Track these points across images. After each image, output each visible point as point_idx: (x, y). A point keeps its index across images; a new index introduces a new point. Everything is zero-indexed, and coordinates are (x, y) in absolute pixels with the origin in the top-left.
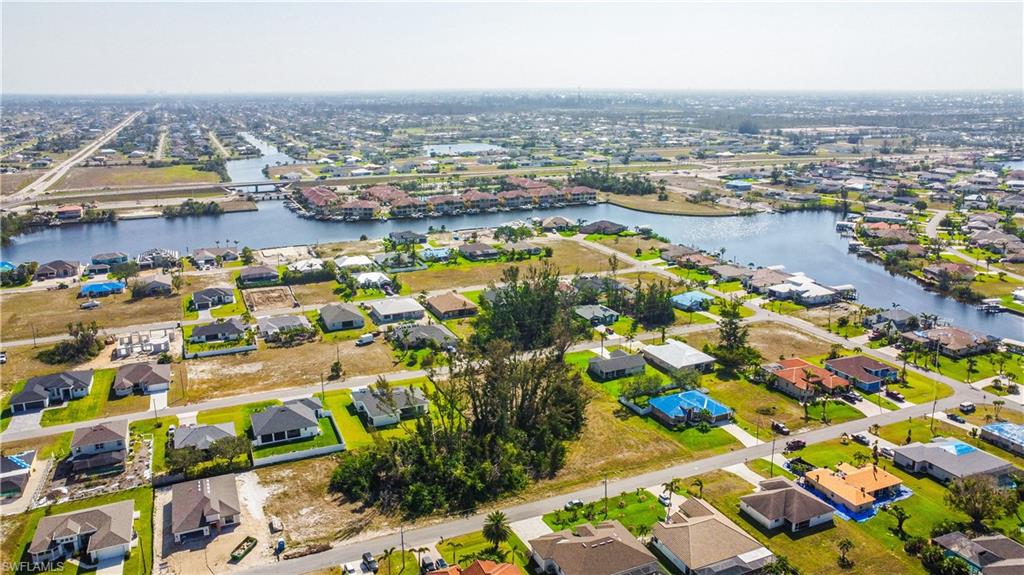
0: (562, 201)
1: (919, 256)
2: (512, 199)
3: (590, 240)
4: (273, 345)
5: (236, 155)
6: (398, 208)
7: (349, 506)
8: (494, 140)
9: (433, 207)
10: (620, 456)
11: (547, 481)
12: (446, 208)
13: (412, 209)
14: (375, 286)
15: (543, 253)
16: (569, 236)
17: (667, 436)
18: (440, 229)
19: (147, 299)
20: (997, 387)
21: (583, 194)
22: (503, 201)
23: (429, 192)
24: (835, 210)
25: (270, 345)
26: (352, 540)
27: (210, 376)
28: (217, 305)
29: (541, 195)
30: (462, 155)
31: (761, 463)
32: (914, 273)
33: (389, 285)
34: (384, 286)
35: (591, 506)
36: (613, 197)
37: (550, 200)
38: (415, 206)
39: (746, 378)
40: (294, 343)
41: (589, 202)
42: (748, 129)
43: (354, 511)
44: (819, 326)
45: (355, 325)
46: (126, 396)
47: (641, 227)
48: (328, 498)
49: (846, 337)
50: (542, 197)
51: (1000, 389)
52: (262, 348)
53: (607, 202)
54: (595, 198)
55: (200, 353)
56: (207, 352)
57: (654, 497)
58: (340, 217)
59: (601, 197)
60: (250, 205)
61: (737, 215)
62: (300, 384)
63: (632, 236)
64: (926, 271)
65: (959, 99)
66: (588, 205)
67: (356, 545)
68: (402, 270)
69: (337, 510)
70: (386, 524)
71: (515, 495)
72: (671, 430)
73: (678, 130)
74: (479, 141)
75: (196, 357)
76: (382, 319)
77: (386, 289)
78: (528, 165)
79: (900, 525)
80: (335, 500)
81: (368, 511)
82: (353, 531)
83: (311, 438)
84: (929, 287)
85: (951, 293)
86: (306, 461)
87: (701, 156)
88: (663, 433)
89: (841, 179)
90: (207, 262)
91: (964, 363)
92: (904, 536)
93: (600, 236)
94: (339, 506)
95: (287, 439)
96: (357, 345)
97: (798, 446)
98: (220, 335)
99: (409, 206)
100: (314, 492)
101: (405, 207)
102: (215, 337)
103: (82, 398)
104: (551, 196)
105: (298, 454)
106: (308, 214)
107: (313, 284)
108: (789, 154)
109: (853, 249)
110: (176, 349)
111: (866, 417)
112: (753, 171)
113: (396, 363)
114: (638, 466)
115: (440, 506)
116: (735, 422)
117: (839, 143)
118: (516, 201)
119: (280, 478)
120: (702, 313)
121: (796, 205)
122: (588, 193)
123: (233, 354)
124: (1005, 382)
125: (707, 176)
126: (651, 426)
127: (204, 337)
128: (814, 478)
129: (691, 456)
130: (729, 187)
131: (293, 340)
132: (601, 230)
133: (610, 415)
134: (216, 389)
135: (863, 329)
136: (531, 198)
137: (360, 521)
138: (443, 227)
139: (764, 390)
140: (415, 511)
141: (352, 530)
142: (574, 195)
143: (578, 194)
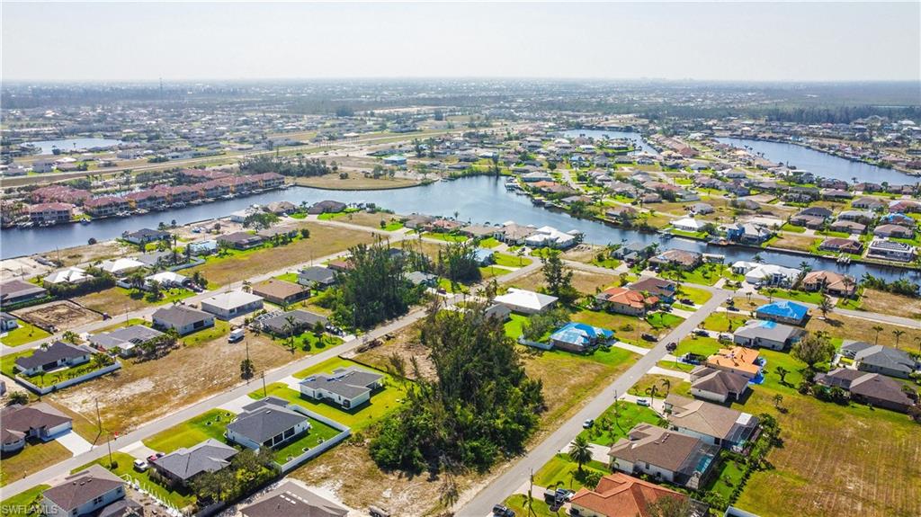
0: (257, 187)
1: (590, 204)
2: (212, 190)
3: (324, 218)
4: (136, 359)
6: (99, 207)
7: (419, 478)
8: (108, 134)
9: (133, 204)
10: (572, 382)
11: (547, 413)
12: (148, 203)
13: (111, 208)
14: (174, 285)
15: (300, 234)
16: (301, 217)
17: (585, 360)
18: (171, 225)
20: (728, 285)
21: (273, 180)
23: (104, 189)
24: (489, 174)
25: (132, 360)
26: (461, 503)
27: (102, 405)
28: (1, 333)
30: (90, 151)
31: (665, 364)
32: (598, 216)
33: (189, 281)
34: (185, 284)
36: (301, 180)
37: (245, 188)
38: (117, 205)
39: (587, 309)
40: (158, 353)
41: (282, 186)
42: (344, 112)
43: (429, 481)
44: (584, 263)
45: (205, 325)
46: (22, 449)
47: (358, 203)
48: (392, 477)
49: (612, 268)
50: (238, 186)
51: (731, 286)
52: (129, 365)
53: (296, 185)
54: (283, 182)
55: (59, 384)
56: (65, 381)
57: (632, 404)
58: (28, 223)
59: (289, 180)
61: (419, 185)
62: (220, 390)
63: (357, 211)
64: (607, 214)
65: (473, 84)
66: (282, 189)
67: (470, 505)
68: (181, 267)
69: (412, 484)
70: (470, 481)
71: (537, 429)
72: (584, 355)
73: (282, 117)
74: (90, 137)
75: (54, 390)
76: (227, 314)
77: (191, 287)
78: (177, 157)
79: (782, 379)
80: (400, 477)
81: (442, 476)
82: (452, 495)
83: (305, 434)
84: (615, 225)
85: (635, 228)
86: (327, 453)
87: (332, 138)
88: (579, 359)
89: (466, 150)
91: (698, 273)
92: (792, 386)
93: (331, 214)
94: (410, 480)
95: (284, 440)
96: (230, 342)
97: (672, 348)
98: (59, 362)
99: (110, 205)
100: (372, 477)
101: (106, 206)
102: (54, 365)
104: (247, 184)
105: (312, 450)
107: (93, 294)
108: (402, 132)
109: (538, 204)
111: (685, 319)
112: (393, 147)
113: (292, 351)
114: (592, 386)
115: (495, 455)
116: (618, 340)
117: (429, 121)
118: (215, 191)
119: (322, 475)
120: (494, 266)
121: (460, 173)
122: (278, 179)
123: (98, 377)
124: (733, 282)
125: (356, 154)
127: (40, 369)
128: (715, 363)
129: (617, 370)
130: (387, 162)
131: (155, 351)
132: (326, 209)
134: (130, 414)
135: (618, 261)
136: (228, 187)
137: (446, 486)
138: (174, 222)
139: (607, 315)
140: (483, 465)
141: (450, 495)
142: (266, 181)
143: (269, 180)
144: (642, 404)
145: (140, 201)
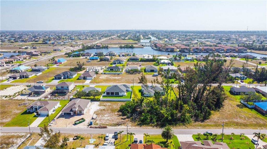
0: (235, 51)
2: (218, 49)
3: (242, 60)
5: (145, 38)
6: (182, 49)
7: (121, 117)
9: (192, 50)
10: (235, 120)
11: (200, 123)
12: (196, 50)
13: (186, 50)
14: (166, 63)
16: (234, 58)
18: (192, 54)
19: (103, 61)
21: (242, 49)
22: (214, 50)
25: (126, 73)
26: (116, 127)
27: (105, 78)
28: (119, 64)
29: (227, 48)
33: (170, 63)
35: (216, 135)
36: (253, 51)
43: (122, 119)
45: (154, 71)
46: (80, 79)
48: (116, 113)
50: (227, 49)
52: (124, 74)
54: (246, 51)
56: (108, 73)
58: (164, 50)
59: (249, 51)
60: (142, 47)
63: (259, 60)
67: (115, 129)
68: (176, 61)
69: (117, 117)
70: (130, 125)
71: (184, 125)
72: (264, 115)
75: (105, 74)
76: (163, 70)
77: (168, 64)
80: (118, 114)
88: (259, 116)
90: (123, 56)
93: (245, 59)
95: (114, 95)
96: (152, 76)
98: (114, 69)
99: (185, 49)
100: (113, 111)
103: (71, 78)
104: (231, 49)
106: (156, 49)
107: (148, 62)
110: (101, 71)
114: (245, 125)
115: (153, 123)
118: (218, 50)
119: (105, 105)
122: (244, 49)
123: (115, 74)
126: (254, 112)
127: (110, 69)
131: (134, 73)
133: (235, 106)
134: (104, 81)
136: (224, 49)
137: (122, 122)
140: (143, 123)
141: (117, 124)
142: (239, 49)
143: (240, 49)
144: (253, 142)
145: (194, 49)
